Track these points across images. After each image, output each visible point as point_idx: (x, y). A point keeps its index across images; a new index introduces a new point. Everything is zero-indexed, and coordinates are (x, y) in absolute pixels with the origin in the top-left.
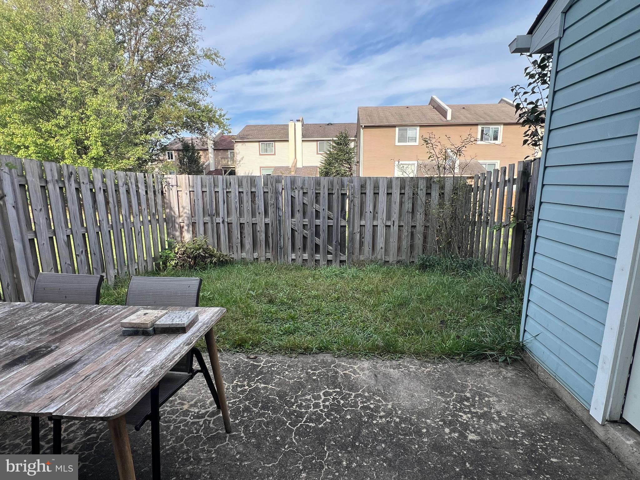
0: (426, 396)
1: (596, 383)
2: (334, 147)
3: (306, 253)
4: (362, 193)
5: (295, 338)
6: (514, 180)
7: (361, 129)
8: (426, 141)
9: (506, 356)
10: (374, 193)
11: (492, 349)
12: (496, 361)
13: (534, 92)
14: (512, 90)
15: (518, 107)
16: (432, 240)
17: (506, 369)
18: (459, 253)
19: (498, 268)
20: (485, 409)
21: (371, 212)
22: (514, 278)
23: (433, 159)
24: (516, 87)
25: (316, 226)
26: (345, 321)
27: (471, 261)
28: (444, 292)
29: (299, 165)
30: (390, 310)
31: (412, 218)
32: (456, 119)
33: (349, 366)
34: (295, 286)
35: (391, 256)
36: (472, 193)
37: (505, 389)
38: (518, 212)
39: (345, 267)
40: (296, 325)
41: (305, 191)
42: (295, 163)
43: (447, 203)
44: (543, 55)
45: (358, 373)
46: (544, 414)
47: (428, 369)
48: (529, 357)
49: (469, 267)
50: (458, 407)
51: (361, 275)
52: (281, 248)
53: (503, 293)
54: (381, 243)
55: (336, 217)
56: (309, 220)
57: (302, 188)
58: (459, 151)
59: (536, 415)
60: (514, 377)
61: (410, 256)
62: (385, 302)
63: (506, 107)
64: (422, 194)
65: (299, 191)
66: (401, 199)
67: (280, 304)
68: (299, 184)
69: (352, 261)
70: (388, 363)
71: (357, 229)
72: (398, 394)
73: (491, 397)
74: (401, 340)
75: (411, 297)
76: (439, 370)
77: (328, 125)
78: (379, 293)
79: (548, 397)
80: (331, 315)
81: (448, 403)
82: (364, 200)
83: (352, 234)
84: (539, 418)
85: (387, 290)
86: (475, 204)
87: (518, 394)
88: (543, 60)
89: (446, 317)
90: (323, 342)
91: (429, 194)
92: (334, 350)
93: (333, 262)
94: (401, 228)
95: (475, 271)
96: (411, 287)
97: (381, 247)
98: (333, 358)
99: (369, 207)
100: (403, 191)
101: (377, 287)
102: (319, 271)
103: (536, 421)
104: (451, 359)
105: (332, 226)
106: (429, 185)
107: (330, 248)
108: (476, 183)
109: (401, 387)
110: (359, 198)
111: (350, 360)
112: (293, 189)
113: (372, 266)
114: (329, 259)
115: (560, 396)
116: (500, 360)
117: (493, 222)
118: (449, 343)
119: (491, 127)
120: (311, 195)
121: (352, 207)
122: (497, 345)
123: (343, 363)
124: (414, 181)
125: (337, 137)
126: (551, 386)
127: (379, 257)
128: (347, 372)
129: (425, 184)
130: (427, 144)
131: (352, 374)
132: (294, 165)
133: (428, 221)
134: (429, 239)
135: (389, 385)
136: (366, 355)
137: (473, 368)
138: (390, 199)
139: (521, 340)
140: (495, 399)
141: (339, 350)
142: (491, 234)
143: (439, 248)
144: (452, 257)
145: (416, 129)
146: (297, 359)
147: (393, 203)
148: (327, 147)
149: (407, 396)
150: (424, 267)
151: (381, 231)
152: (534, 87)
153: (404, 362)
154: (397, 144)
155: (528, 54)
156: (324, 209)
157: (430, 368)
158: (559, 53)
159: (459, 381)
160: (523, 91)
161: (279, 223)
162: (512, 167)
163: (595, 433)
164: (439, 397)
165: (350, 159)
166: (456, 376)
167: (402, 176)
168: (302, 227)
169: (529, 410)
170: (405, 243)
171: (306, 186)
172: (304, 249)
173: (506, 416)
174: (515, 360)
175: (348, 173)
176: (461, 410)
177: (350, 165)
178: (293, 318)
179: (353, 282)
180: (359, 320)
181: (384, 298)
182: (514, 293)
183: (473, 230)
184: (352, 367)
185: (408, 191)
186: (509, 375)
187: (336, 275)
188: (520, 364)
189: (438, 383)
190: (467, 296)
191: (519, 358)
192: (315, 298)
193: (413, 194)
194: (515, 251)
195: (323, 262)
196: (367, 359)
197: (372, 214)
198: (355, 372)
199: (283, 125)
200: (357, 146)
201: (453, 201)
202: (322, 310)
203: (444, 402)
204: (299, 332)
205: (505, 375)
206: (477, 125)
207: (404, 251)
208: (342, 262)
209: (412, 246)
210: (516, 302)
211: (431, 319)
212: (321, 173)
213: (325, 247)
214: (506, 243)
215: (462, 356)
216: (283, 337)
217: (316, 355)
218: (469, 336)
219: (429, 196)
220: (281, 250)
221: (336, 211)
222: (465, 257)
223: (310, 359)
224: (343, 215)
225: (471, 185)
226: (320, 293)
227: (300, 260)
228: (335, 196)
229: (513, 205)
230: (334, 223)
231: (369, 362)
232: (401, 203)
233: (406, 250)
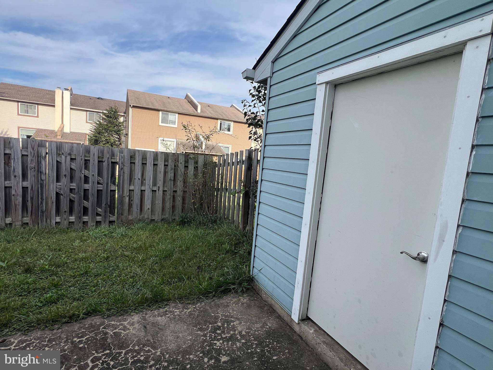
0: (189, 335)
1: (294, 297)
2: (103, 119)
3: (73, 215)
4: (131, 163)
5: (58, 308)
6: (243, 161)
7: (130, 108)
8: (185, 127)
9: (243, 287)
10: (143, 164)
11: (233, 284)
12: (236, 292)
13: (255, 107)
14: (242, 102)
15: (245, 114)
16: (189, 202)
17: (243, 297)
18: (208, 211)
19: (234, 221)
20: (232, 332)
21: (139, 179)
22: (244, 228)
23: (190, 141)
24: (244, 101)
25: (85, 190)
26: (114, 279)
27: (216, 217)
28: (199, 243)
29: (67, 130)
30: (157, 263)
31: (174, 185)
32: (203, 113)
33: (118, 323)
34: (60, 250)
35: (157, 215)
36: (217, 168)
37: (243, 313)
38: (246, 183)
39: (114, 227)
40: (60, 293)
41: (73, 157)
42: (62, 127)
43: (200, 175)
44: (259, 84)
45: (128, 329)
46: (267, 325)
47: (189, 310)
48: (257, 285)
49: (215, 221)
50: (213, 337)
51: (130, 233)
52: (42, 212)
53: (238, 240)
54: (148, 205)
55: (106, 182)
56: (77, 185)
57: (70, 154)
58: (208, 137)
59: (262, 327)
60: (248, 302)
61: (172, 215)
62: (152, 256)
63: (235, 110)
64: (181, 167)
65: (66, 157)
66: (165, 169)
67: (39, 272)
68: (66, 149)
69: (122, 221)
70: (156, 313)
71: (126, 193)
72: (165, 339)
73: (234, 321)
74: (167, 288)
75: (174, 249)
76: (198, 309)
77: (98, 98)
78: (146, 249)
79: (268, 311)
80: (100, 275)
81: (205, 335)
82: (133, 169)
83: (121, 197)
84: (264, 329)
85: (153, 245)
86: (218, 176)
87: (251, 314)
88: (259, 87)
89: (201, 262)
90: (92, 305)
91: (186, 167)
92: (103, 311)
93: (102, 223)
94: (165, 192)
95: (219, 224)
96: (174, 240)
97: (148, 208)
98: (103, 320)
99: (138, 175)
100: (166, 163)
101: (145, 243)
102: (88, 232)
103: (263, 332)
104: (206, 297)
105: (102, 190)
106: (186, 160)
107: (99, 210)
108: (219, 161)
109: (168, 332)
110: (128, 166)
111: (120, 318)
112: (59, 155)
113: (141, 225)
114: (98, 220)
115: (275, 309)
116: (239, 291)
117: (230, 189)
118: (205, 284)
119: (226, 122)
120: (80, 161)
121: (122, 174)
122: (237, 280)
123: (113, 323)
124: (176, 156)
125: (106, 110)
126: (269, 303)
127: (146, 217)
128: (117, 330)
129: (184, 159)
130: (185, 129)
131: (123, 332)
132: (60, 129)
133: (186, 187)
134: (187, 202)
135: (157, 333)
136: (135, 309)
137: (222, 301)
138: (156, 169)
139: (251, 274)
140: (238, 322)
141: (109, 310)
142: (229, 198)
143: (194, 207)
144: (203, 215)
145: (175, 115)
146: (60, 330)
147: (158, 172)
148: (96, 117)
149: (173, 339)
150: (183, 223)
151: (148, 195)
152: (255, 104)
153: (170, 308)
154: (160, 124)
155: (251, 81)
156: (93, 175)
157: (191, 308)
158: (271, 86)
159: (213, 315)
160: (248, 104)
161: (41, 186)
162: (242, 152)
163: (295, 329)
164: (199, 332)
165: (119, 131)
166: (210, 311)
167: (166, 151)
168: (69, 191)
169: (258, 325)
170: (168, 205)
171: (75, 152)
172: (71, 212)
173: (245, 333)
174: (248, 289)
175: (117, 143)
176: (215, 339)
177: (119, 136)
178: (56, 286)
179: (122, 240)
180: (129, 276)
181: (151, 252)
182: (245, 238)
183: (217, 194)
184: (122, 325)
185: (171, 164)
186: (245, 300)
187: (105, 235)
188: (251, 291)
189: (197, 320)
190: (215, 244)
191: (250, 287)
192: (82, 260)
193: (175, 166)
194: (244, 209)
195: (91, 224)
196: (137, 313)
197: (140, 180)
198: (125, 329)
199: (49, 91)
200: (127, 121)
201: (204, 173)
202: (90, 272)
203: (203, 336)
204: (63, 299)
205: (242, 301)
206: (217, 119)
207: (167, 211)
208: (111, 222)
209: (173, 207)
210: (246, 245)
211: (190, 267)
212: (90, 140)
213: (93, 209)
214: (238, 204)
215: (214, 293)
216: (42, 309)
217: (83, 321)
218: (218, 277)
219: (187, 168)
220: (43, 214)
221: (106, 177)
222: (212, 214)
223: (76, 326)
224: (113, 180)
225: (216, 162)
226: (88, 254)
227: (66, 223)
228: (105, 164)
229: (243, 179)
230: (103, 187)
231: (138, 315)
232: (165, 173)
233: (169, 210)
